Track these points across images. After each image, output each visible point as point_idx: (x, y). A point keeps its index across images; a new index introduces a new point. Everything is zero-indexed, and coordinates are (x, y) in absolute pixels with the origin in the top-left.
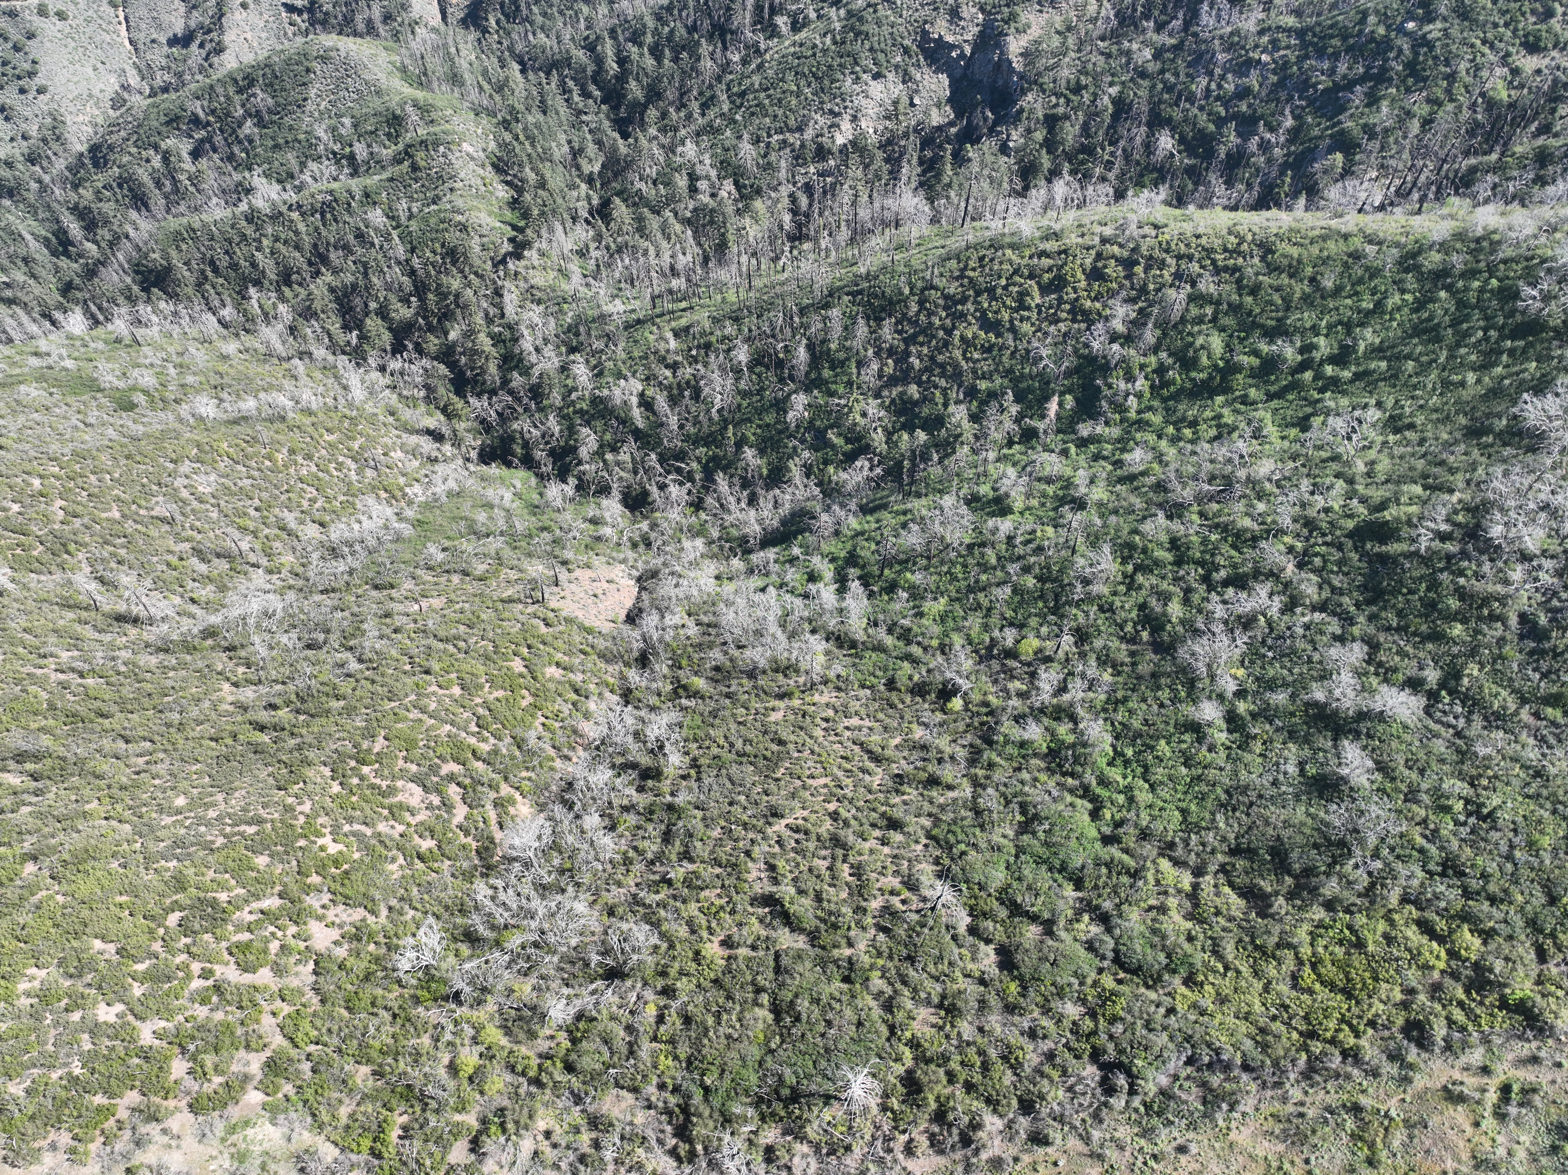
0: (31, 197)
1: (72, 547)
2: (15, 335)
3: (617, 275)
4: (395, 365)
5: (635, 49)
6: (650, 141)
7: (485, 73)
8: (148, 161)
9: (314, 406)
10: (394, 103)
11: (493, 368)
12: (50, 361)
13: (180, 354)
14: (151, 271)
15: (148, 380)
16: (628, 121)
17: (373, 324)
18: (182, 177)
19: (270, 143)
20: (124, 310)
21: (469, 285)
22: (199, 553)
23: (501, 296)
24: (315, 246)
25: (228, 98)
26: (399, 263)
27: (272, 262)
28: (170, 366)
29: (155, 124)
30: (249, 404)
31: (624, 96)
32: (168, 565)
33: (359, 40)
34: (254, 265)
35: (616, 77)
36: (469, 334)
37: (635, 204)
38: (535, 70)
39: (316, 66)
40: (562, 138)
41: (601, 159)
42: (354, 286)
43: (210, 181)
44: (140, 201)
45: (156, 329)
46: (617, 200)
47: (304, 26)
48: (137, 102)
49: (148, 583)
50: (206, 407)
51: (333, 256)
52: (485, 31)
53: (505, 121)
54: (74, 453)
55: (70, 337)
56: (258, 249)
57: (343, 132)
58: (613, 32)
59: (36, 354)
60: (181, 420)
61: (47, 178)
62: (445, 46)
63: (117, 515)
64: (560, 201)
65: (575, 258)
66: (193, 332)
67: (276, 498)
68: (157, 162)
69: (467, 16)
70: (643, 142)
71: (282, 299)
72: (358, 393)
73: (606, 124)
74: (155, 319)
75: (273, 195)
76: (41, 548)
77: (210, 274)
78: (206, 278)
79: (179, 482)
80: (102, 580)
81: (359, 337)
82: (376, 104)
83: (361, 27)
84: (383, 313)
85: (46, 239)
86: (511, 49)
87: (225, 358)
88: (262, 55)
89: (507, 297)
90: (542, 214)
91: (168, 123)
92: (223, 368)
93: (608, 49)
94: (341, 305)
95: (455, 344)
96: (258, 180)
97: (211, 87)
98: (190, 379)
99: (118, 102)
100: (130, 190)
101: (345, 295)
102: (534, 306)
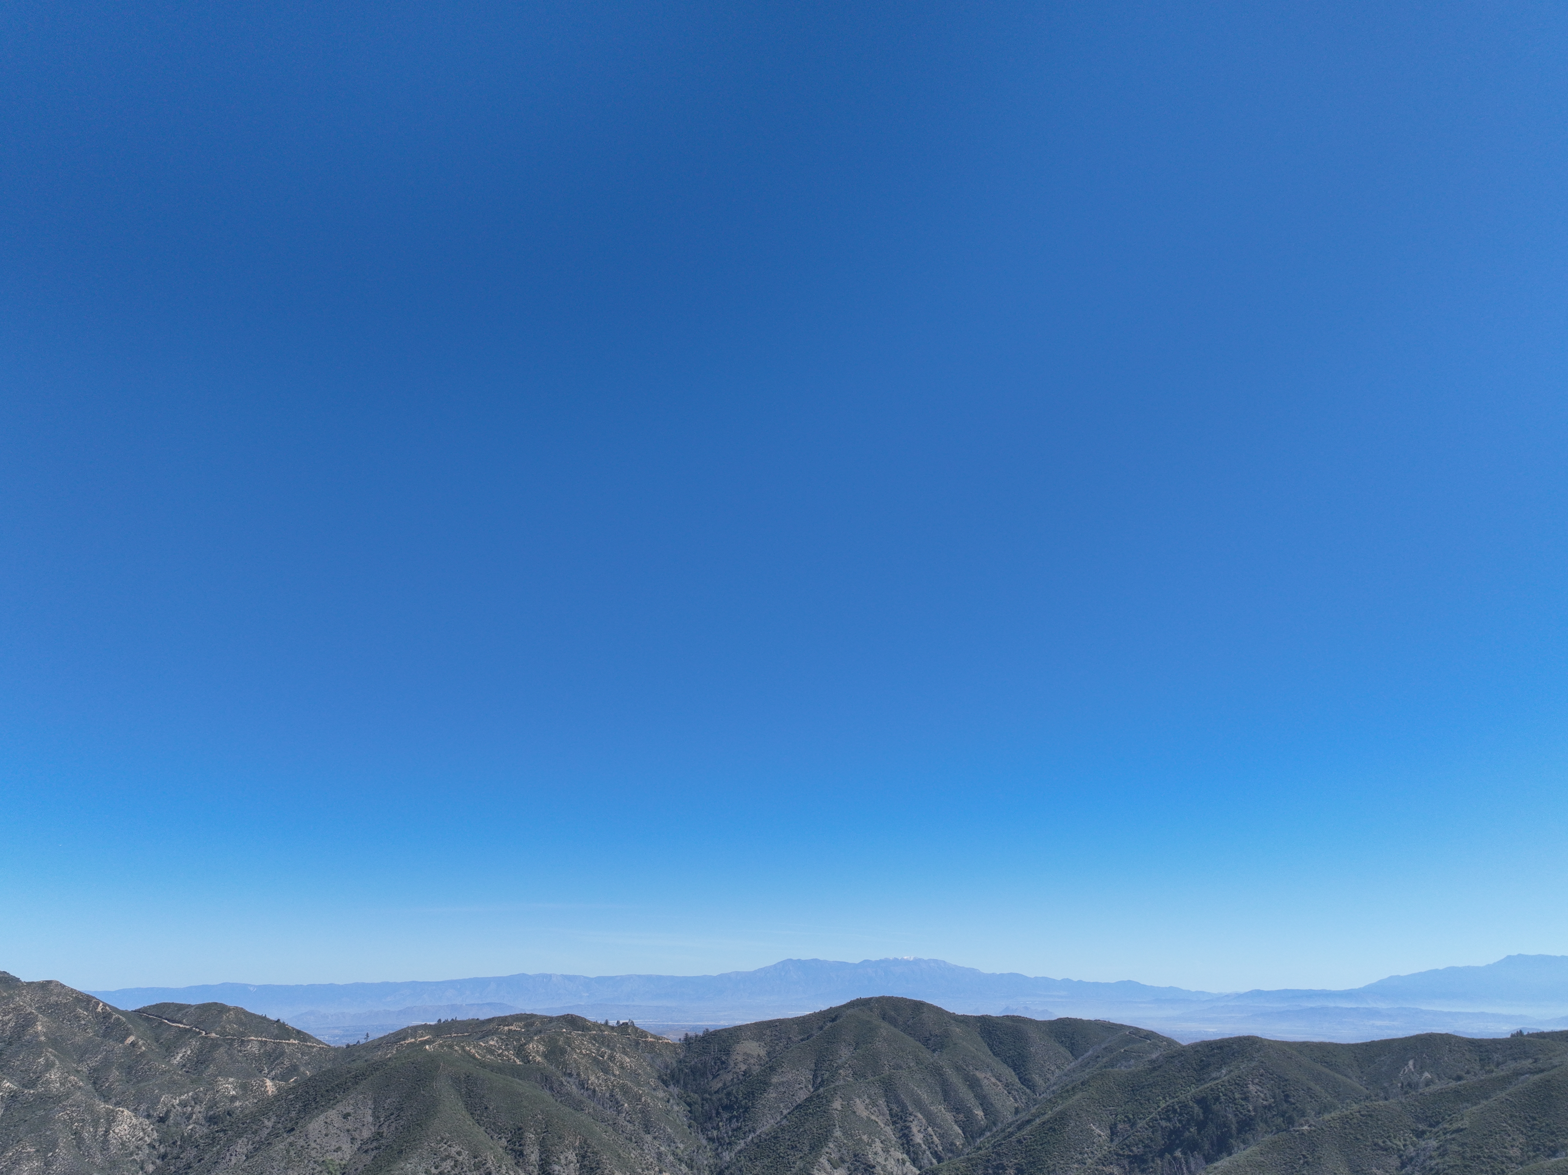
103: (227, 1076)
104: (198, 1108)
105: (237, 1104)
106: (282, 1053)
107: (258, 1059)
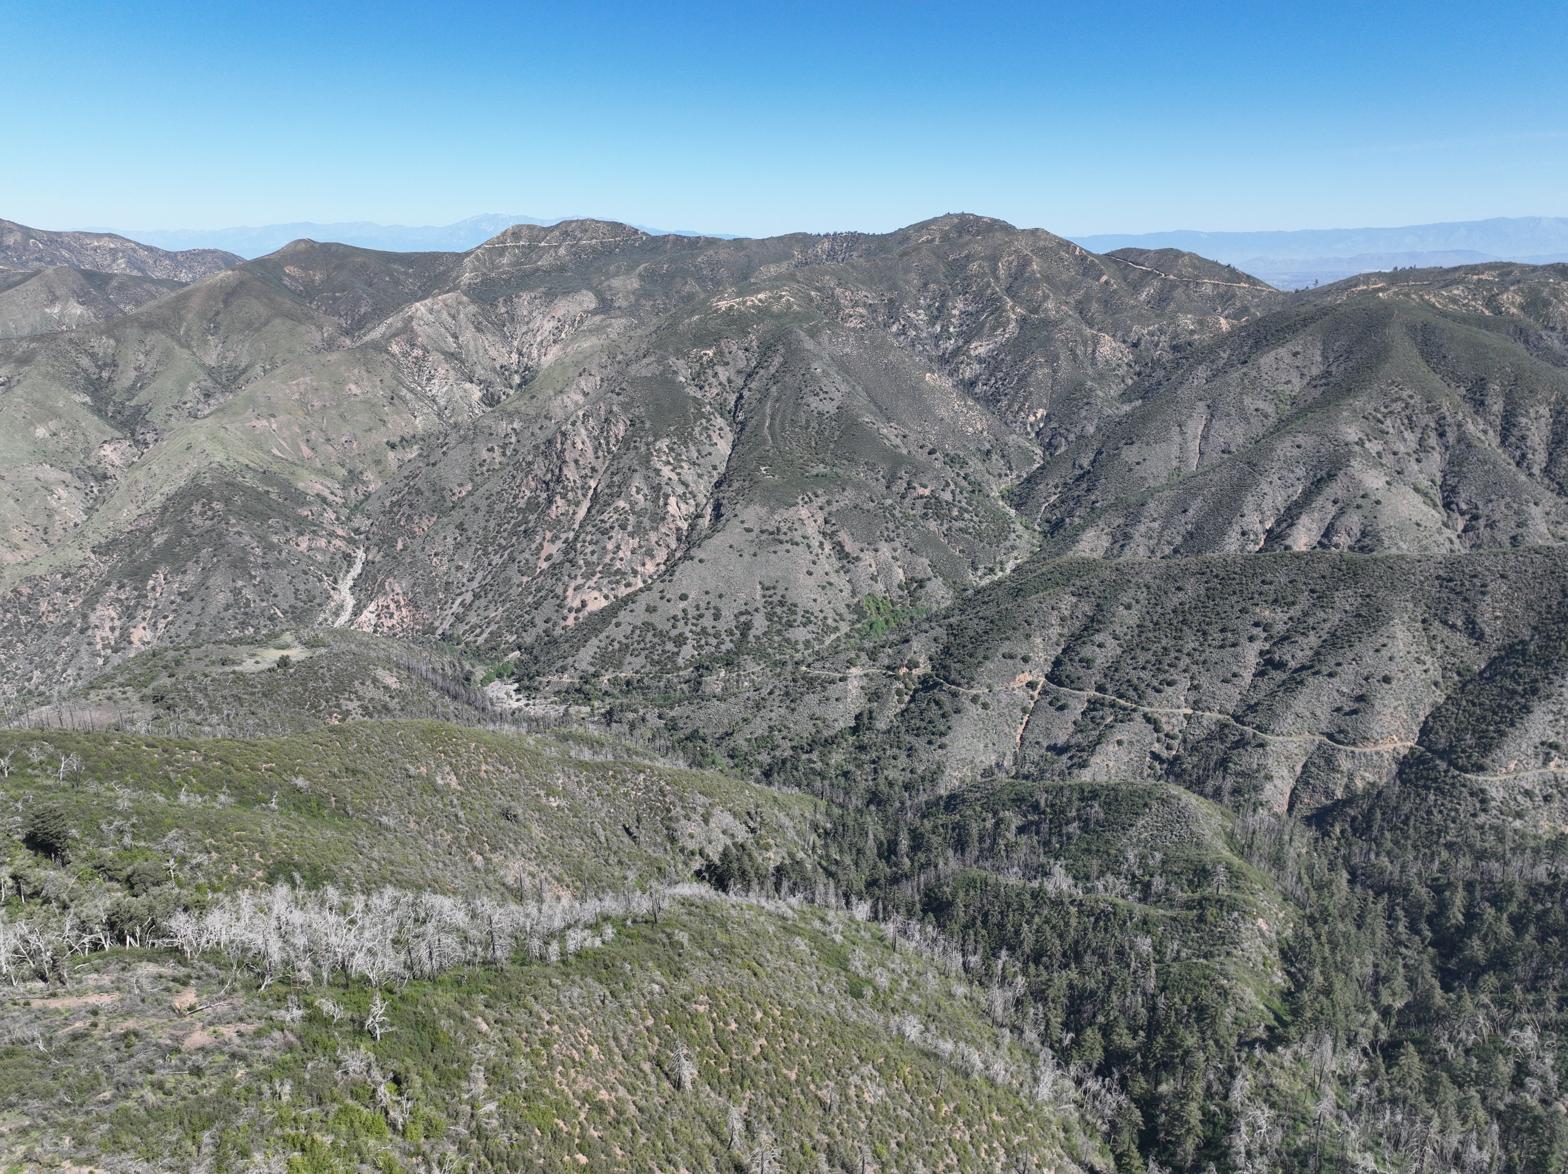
0: (890, 811)
1: (747, 1082)
2: (818, 900)
3: (1380, 1126)
4: (1093, 1085)
5: (1492, 911)
6: (1477, 1006)
7: (1310, 868)
8: (984, 820)
9: (999, 1080)
10: (1208, 859)
11: (1190, 1145)
12: (828, 929)
13: (919, 974)
14: (936, 899)
15: (883, 981)
16: (1458, 975)
17: (1092, 1035)
18: (1002, 842)
19: (1084, 846)
20: (900, 918)
21: (1204, 1049)
22: (830, 1151)
23: (1233, 1077)
24: (1077, 942)
25: (1070, 800)
26: (1144, 994)
27: (1033, 938)
28: (906, 978)
29: (1005, 797)
30: (947, 1046)
31: (1461, 950)
32: (802, 1146)
33: (1202, 799)
34: (1017, 933)
35: (1458, 928)
36: (1182, 1096)
37: (1432, 1062)
38: (1364, 886)
39: (1155, 805)
40: (1370, 958)
41: (1408, 997)
42: (1093, 993)
43: (1021, 854)
44: (960, 846)
45: (914, 944)
46: (1411, 1048)
47: (1159, 772)
48: (1002, 777)
49: (777, 1152)
50: (913, 1029)
51: (1087, 958)
52: (1326, 834)
53: (1312, 917)
54: (798, 1008)
55: (852, 919)
56: (1028, 922)
57: (1151, 862)
58: (1469, 886)
59: (822, 919)
60: (887, 1027)
61: (908, 803)
62: (1281, 832)
63: (793, 1077)
64: (1340, 1016)
65: (1335, 1083)
66: (939, 961)
67: (920, 1144)
68: (990, 823)
69: (1313, 816)
70: (1468, 1003)
71: (1025, 972)
72: (1044, 1091)
73: (1427, 967)
74: (917, 936)
75: (1064, 887)
76: (727, 1069)
77: (979, 923)
78: (974, 925)
79: (854, 1079)
80: (748, 1125)
81: (1073, 1041)
82: (1192, 853)
83: (1209, 789)
84: (1106, 1031)
85: (881, 843)
86: (1346, 859)
87: (951, 995)
88: (1114, 780)
89: (1239, 1082)
90: (1315, 1020)
91: (1014, 800)
92: (944, 1003)
93: (1459, 899)
94: (1072, 1003)
95: (1161, 1097)
96: (1058, 870)
97: (1062, 788)
98: (914, 998)
99: (988, 773)
100: (959, 835)
101: (1080, 997)
102: (1265, 1108)
103: (1186, 312)
104: (1163, 338)
105: (1196, 337)
106: (1234, 296)
107: (1212, 299)
